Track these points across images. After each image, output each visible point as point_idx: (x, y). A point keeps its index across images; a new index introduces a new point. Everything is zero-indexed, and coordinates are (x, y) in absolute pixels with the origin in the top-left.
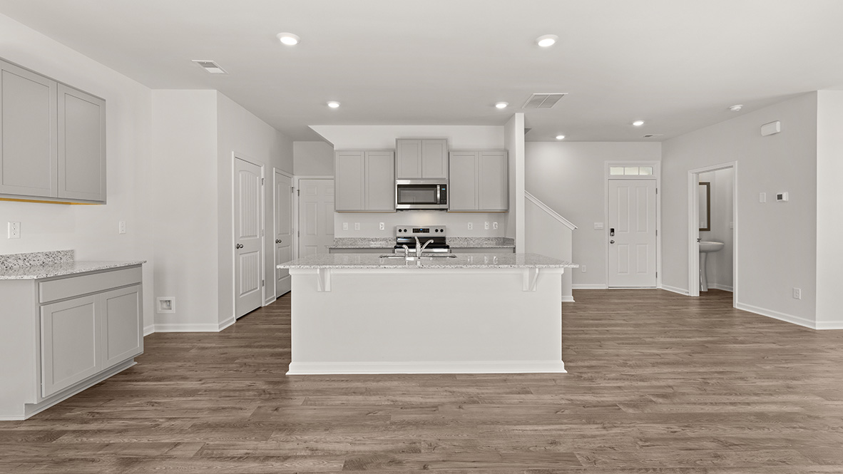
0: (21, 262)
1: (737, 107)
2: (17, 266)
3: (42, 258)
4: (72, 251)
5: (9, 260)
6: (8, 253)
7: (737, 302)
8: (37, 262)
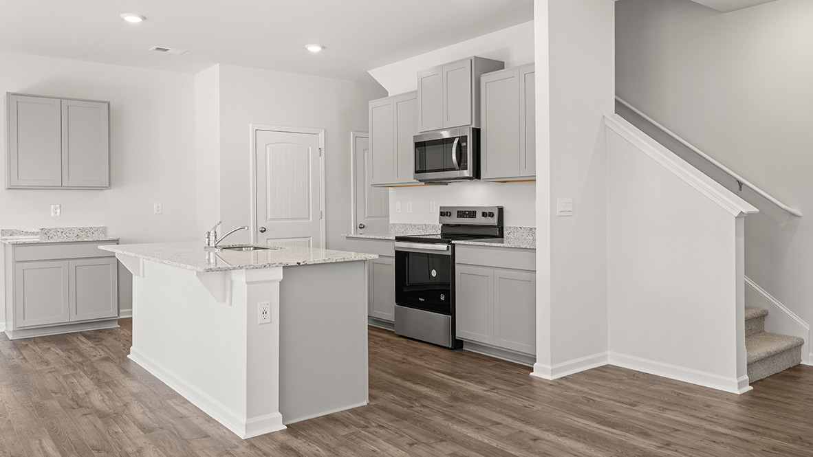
0: (59, 234)
2: (56, 237)
3: (76, 232)
4: (105, 228)
5: (51, 232)
6: (50, 227)
8: (72, 235)
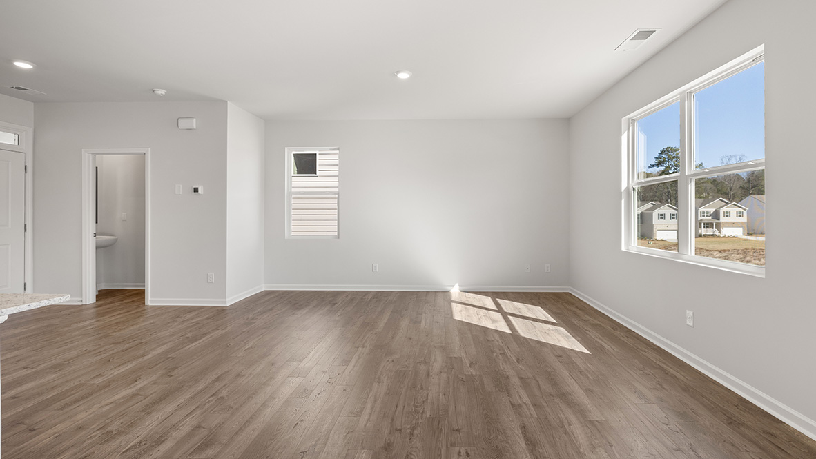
1: (161, 92)
7: (150, 298)
